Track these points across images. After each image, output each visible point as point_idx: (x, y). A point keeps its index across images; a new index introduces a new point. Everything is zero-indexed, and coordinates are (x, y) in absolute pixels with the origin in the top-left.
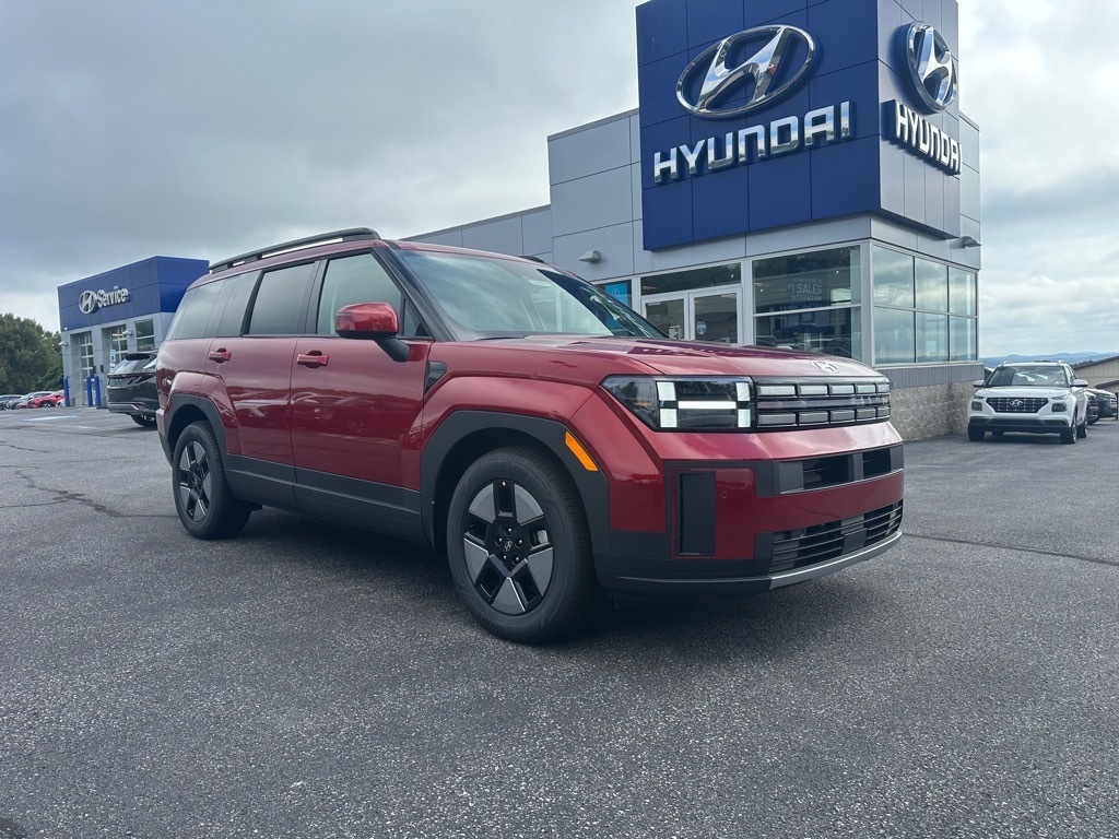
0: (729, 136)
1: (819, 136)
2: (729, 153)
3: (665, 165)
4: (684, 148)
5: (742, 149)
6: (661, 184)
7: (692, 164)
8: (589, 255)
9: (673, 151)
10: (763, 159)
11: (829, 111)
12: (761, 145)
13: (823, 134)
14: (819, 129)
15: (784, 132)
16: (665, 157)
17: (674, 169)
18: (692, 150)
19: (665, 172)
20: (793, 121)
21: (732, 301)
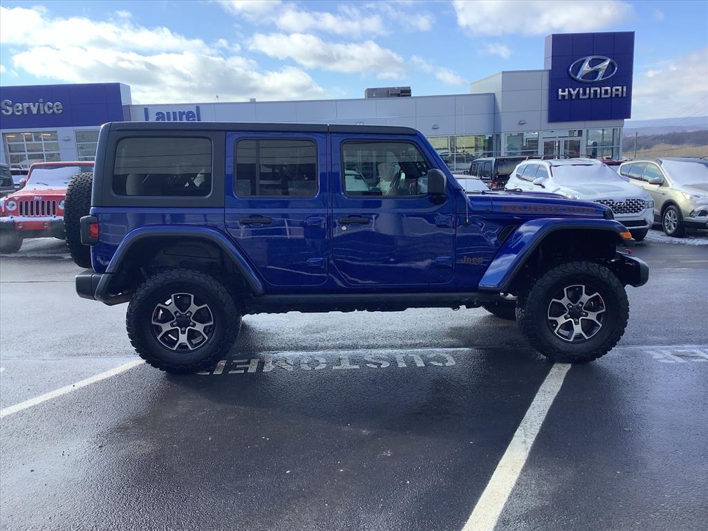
0: (588, 89)
1: (617, 95)
3: (564, 94)
4: (571, 89)
6: (561, 101)
7: (574, 95)
9: (567, 90)
11: (620, 88)
13: (618, 94)
14: (617, 92)
15: (606, 91)
16: (564, 91)
18: (574, 91)
20: (609, 88)
21: (579, 142)
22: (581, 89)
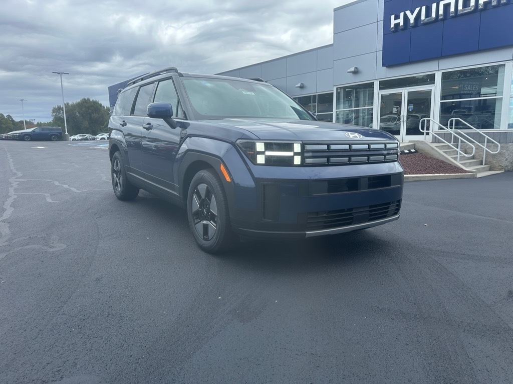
2: (434, 15)
3: (397, 21)
5: (441, 12)
6: (393, 32)
7: (412, 21)
8: (352, 69)
10: (453, 17)
12: (452, 9)
17: (401, 24)
19: (397, 25)
21: (429, 93)
22: (424, 8)
